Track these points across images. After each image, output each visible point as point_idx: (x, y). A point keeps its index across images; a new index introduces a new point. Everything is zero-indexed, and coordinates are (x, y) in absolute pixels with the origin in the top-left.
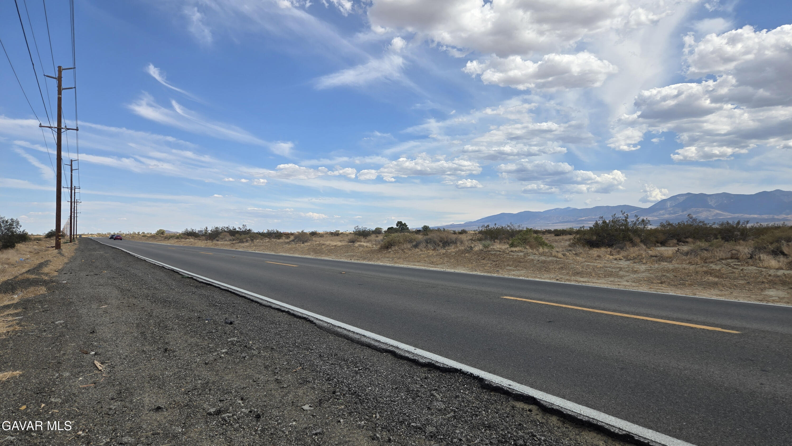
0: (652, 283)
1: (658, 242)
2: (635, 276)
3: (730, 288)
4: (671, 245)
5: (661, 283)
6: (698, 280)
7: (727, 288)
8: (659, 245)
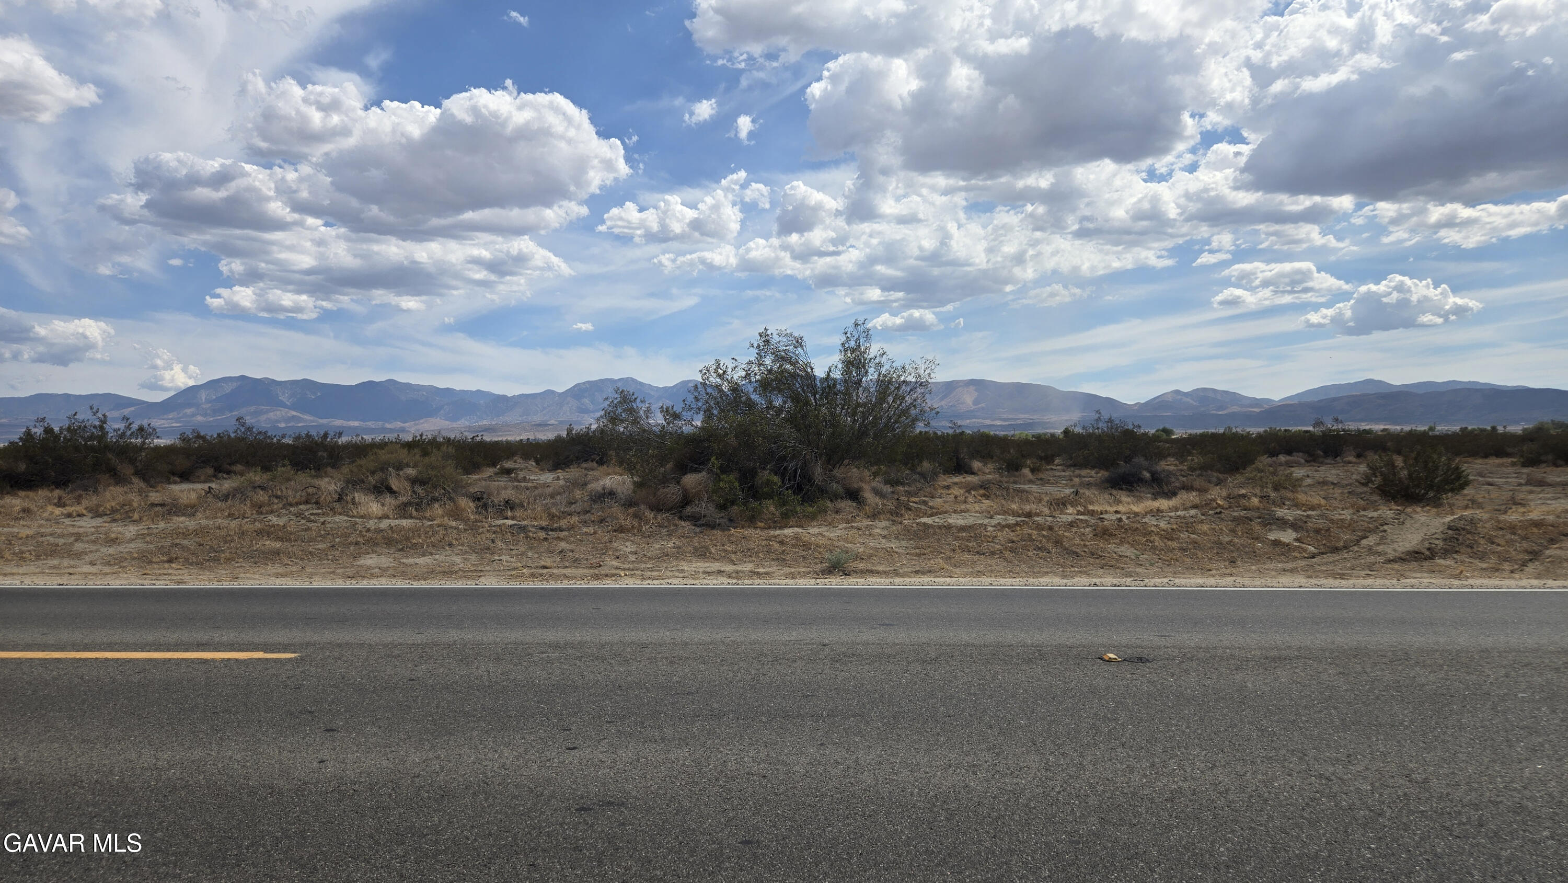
0: (150, 562)
1: (174, 474)
2: (111, 551)
3: (302, 559)
4: (202, 478)
5: (170, 561)
6: (244, 550)
7: (296, 558)
8: (177, 479)
